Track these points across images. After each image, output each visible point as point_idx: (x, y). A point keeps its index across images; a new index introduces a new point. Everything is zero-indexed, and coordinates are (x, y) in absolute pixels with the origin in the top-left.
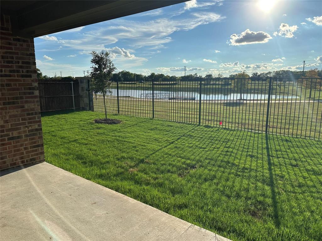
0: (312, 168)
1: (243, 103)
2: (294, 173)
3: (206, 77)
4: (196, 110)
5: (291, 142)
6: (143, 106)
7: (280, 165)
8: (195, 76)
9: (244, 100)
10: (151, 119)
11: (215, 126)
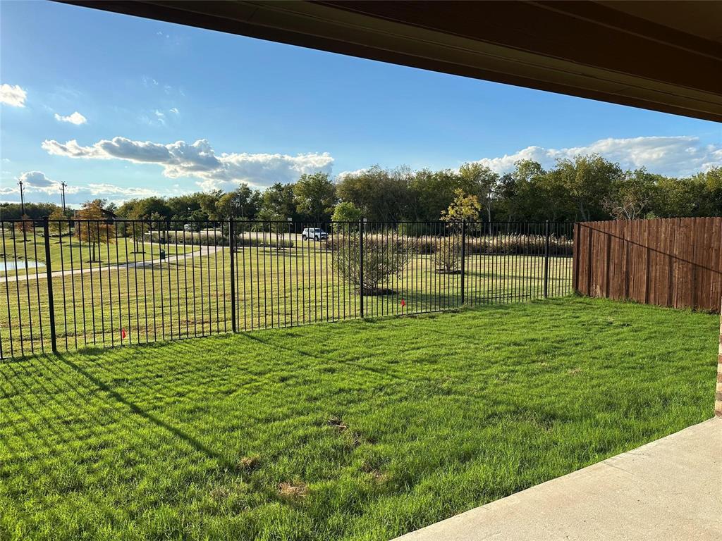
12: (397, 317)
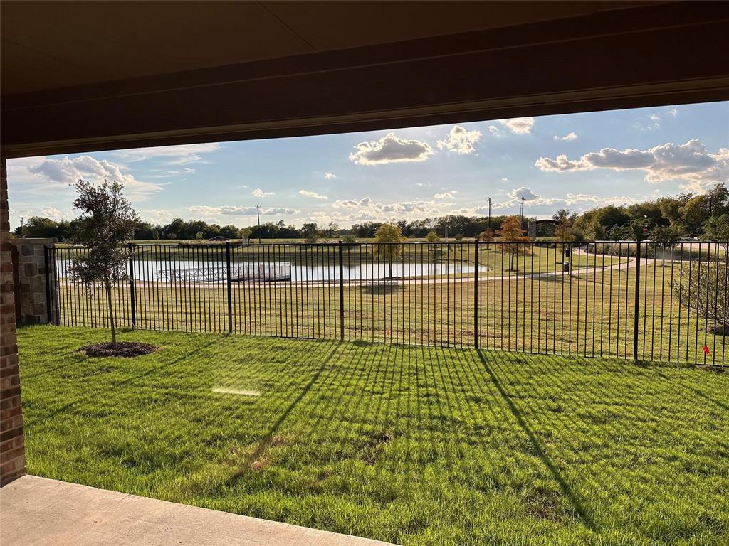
0: (587, 411)
1: (397, 286)
2: (562, 425)
3: (303, 228)
4: (316, 307)
5: (526, 363)
6: (183, 304)
7: (535, 412)
8: (280, 227)
9: (397, 278)
10: (227, 335)
11: (376, 340)
12: (690, 366)
